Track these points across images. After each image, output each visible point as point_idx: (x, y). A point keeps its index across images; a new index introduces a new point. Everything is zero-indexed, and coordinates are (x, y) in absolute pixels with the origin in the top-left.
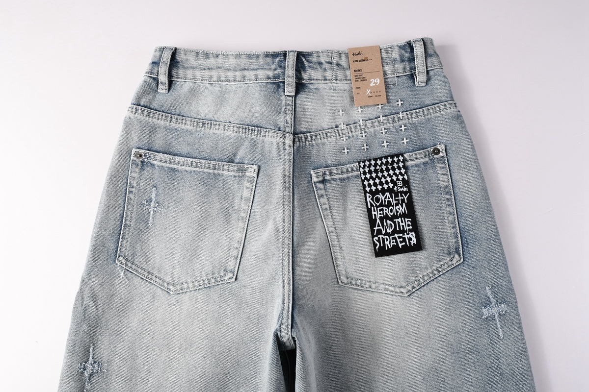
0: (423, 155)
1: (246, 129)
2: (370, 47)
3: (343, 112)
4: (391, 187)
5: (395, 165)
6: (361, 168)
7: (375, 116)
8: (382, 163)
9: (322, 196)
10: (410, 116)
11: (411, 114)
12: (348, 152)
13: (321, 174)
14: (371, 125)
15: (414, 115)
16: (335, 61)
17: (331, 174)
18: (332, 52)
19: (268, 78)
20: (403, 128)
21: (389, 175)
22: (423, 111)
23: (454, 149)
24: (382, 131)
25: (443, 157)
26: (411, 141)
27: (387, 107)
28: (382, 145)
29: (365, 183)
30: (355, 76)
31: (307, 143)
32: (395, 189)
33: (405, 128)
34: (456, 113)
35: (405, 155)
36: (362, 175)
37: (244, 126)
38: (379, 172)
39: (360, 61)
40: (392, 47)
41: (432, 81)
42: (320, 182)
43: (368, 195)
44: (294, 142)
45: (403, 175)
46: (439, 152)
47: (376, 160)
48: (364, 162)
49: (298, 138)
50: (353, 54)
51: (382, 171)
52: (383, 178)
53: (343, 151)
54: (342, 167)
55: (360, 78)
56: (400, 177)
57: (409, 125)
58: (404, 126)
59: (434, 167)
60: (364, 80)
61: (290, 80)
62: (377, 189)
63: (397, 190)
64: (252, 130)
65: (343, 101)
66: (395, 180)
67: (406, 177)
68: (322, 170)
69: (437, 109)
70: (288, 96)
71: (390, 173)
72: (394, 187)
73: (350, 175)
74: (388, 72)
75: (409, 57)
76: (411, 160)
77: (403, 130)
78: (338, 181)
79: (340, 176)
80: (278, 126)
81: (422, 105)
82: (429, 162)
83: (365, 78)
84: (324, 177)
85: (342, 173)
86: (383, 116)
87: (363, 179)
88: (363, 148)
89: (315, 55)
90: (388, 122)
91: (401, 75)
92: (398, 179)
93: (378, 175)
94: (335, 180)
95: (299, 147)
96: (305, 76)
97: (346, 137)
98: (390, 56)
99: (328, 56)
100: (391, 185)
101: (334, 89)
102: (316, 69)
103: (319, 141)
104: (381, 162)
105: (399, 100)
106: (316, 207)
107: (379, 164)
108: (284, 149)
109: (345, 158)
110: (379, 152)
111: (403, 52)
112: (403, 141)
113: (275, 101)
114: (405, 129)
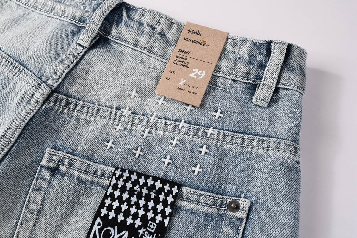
0: (210, 202)
1: (9, 62)
2: (215, 30)
3: (137, 95)
4: (136, 226)
5: (162, 197)
6: (114, 178)
7: (176, 117)
8: (145, 184)
9: (40, 189)
10: (221, 137)
11: (225, 136)
12: (111, 147)
13: (56, 158)
14: (163, 126)
15: (228, 139)
16: (159, 28)
17: (70, 165)
18: (161, 16)
19: (74, 19)
20: (204, 150)
21: (146, 207)
22: (243, 139)
23: (262, 216)
24: (172, 141)
25: (240, 220)
26: (205, 173)
27: (198, 113)
28: (163, 160)
29: (106, 201)
30: (177, 57)
31: (66, 111)
32: (141, 232)
33: (207, 151)
34: (290, 163)
35: (184, 189)
36: (111, 187)
37: (9, 58)
38: (135, 196)
39: (194, 42)
40: (244, 41)
41: (280, 104)
42: (49, 169)
43: (99, 220)
44: (47, 99)
45: (164, 216)
46: (237, 208)
47: (139, 175)
48: (123, 171)
49: (57, 98)
50: (189, 31)
51: (139, 196)
52: (134, 207)
53: (106, 143)
54: (92, 163)
55: (181, 61)
56: (159, 218)
57: (213, 149)
58: (207, 148)
59: (218, 228)
60: (186, 65)
61: (92, 27)
62: (115, 219)
63: (142, 235)
64: (14, 66)
65: (144, 80)
66: (149, 218)
67: (166, 221)
68: (60, 154)
69: (265, 144)
70: (80, 45)
71: (149, 204)
72: (140, 227)
73: (96, 180)
74: (223, 69)
75: (262, 62)
76: (188, 200)
77: (203, 153)
78: (75, 180)
79: (81, 175)
80: (43, 73)
81: (246, 131)
82: (216, 217)
83: (188, 63)
84: (59, 165)
85: (86, 171)
86: (185, 122)
87: (108, 194)
88: (134, 151)
89: (140, 12)
90: (188, 132)
91: (239, 79)
92: (153, 219)
93: (132, 199)
94: (72, 177)
95: (51, 109)
96: (114, 31)
97: (121, 126)
98: (237, 51)
99: (154, 18)
100: (138, 223)
101: (142, 61)
102: (132, 28)
103: (84, 116)
104: (144, 181)
105: (219, 111)
106: (21, 201)
107: (141, 184)
108: (28, 103)
109: (104, 153)
110: (153, 168)
111: (256, 52)
112: (193, 169)
113: (61, 45)
114: (206, 153)
